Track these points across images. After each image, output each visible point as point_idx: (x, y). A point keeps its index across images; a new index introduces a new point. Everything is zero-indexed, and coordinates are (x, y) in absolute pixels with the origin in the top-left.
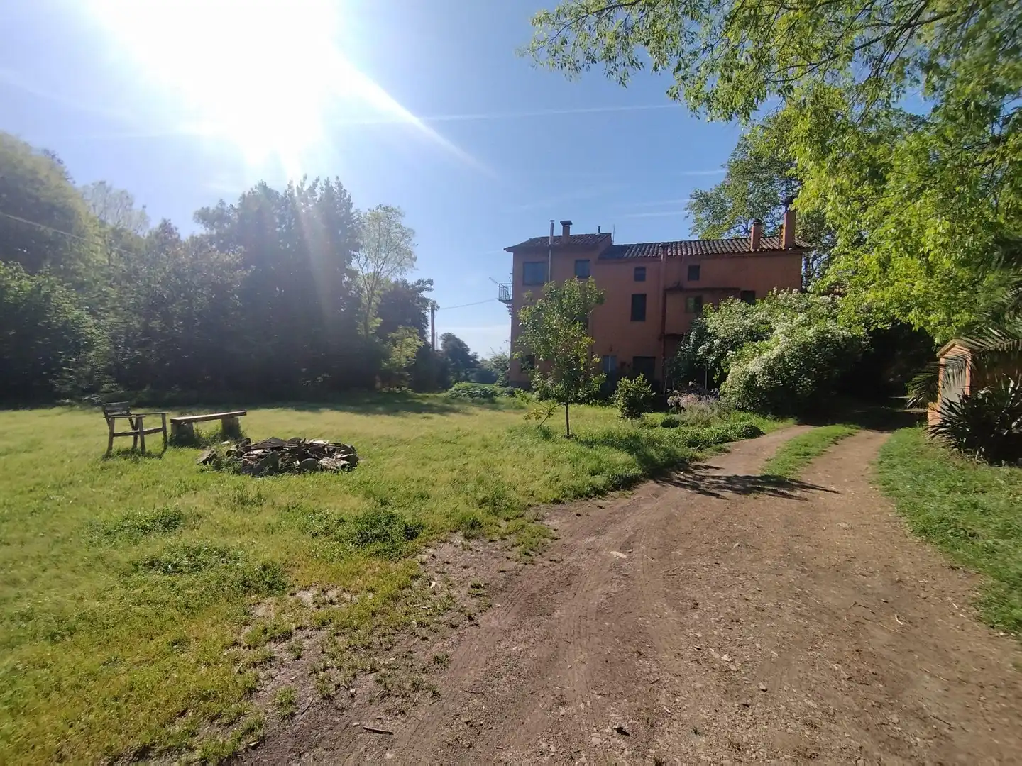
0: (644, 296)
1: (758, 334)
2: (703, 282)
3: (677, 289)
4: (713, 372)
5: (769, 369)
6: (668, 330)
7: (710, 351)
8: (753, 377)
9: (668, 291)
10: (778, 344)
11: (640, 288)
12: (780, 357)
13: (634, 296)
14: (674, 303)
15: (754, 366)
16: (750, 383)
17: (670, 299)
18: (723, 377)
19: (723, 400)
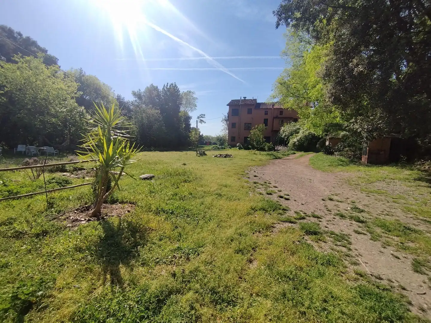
0: (267, 119)
1: (297, 132)
2: (283, 116)
3: (277, 117)
4: (286, 141)
5: (298, 141)
6: (274, 129)
7: (285, 136)
8: (295, 142)
9: (274, 118)
10: (300, 135)
11: (266, 117)
12: (300, 138)
13: (265, 119)
14: (276, 122)
15: (295, 140)
16: (294, 144)
17: (274, 120)
18: (289, 142)
19: (288, 148)
